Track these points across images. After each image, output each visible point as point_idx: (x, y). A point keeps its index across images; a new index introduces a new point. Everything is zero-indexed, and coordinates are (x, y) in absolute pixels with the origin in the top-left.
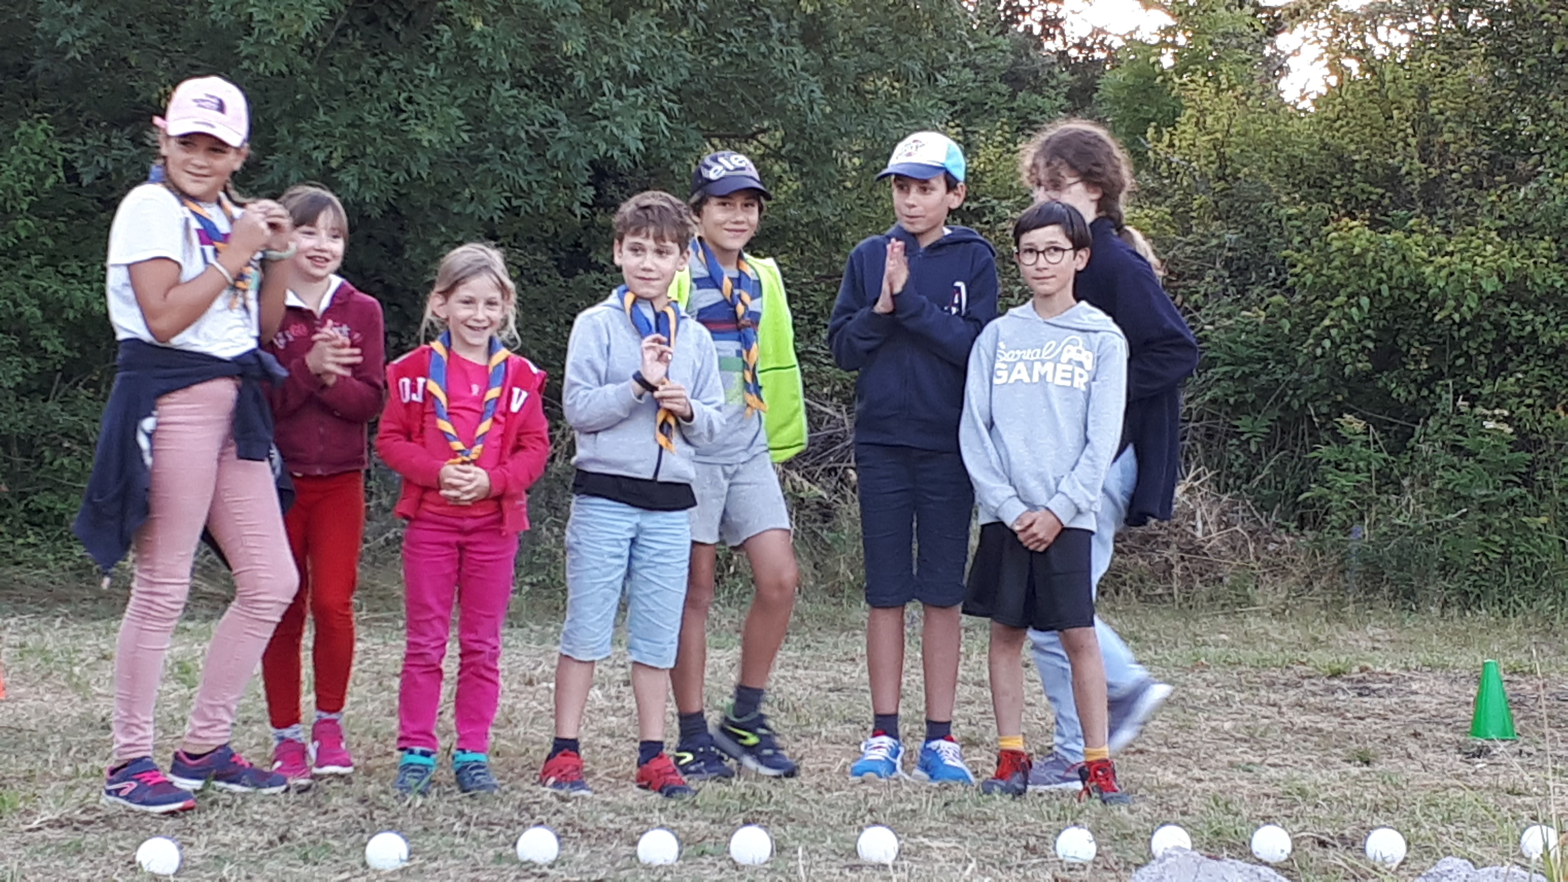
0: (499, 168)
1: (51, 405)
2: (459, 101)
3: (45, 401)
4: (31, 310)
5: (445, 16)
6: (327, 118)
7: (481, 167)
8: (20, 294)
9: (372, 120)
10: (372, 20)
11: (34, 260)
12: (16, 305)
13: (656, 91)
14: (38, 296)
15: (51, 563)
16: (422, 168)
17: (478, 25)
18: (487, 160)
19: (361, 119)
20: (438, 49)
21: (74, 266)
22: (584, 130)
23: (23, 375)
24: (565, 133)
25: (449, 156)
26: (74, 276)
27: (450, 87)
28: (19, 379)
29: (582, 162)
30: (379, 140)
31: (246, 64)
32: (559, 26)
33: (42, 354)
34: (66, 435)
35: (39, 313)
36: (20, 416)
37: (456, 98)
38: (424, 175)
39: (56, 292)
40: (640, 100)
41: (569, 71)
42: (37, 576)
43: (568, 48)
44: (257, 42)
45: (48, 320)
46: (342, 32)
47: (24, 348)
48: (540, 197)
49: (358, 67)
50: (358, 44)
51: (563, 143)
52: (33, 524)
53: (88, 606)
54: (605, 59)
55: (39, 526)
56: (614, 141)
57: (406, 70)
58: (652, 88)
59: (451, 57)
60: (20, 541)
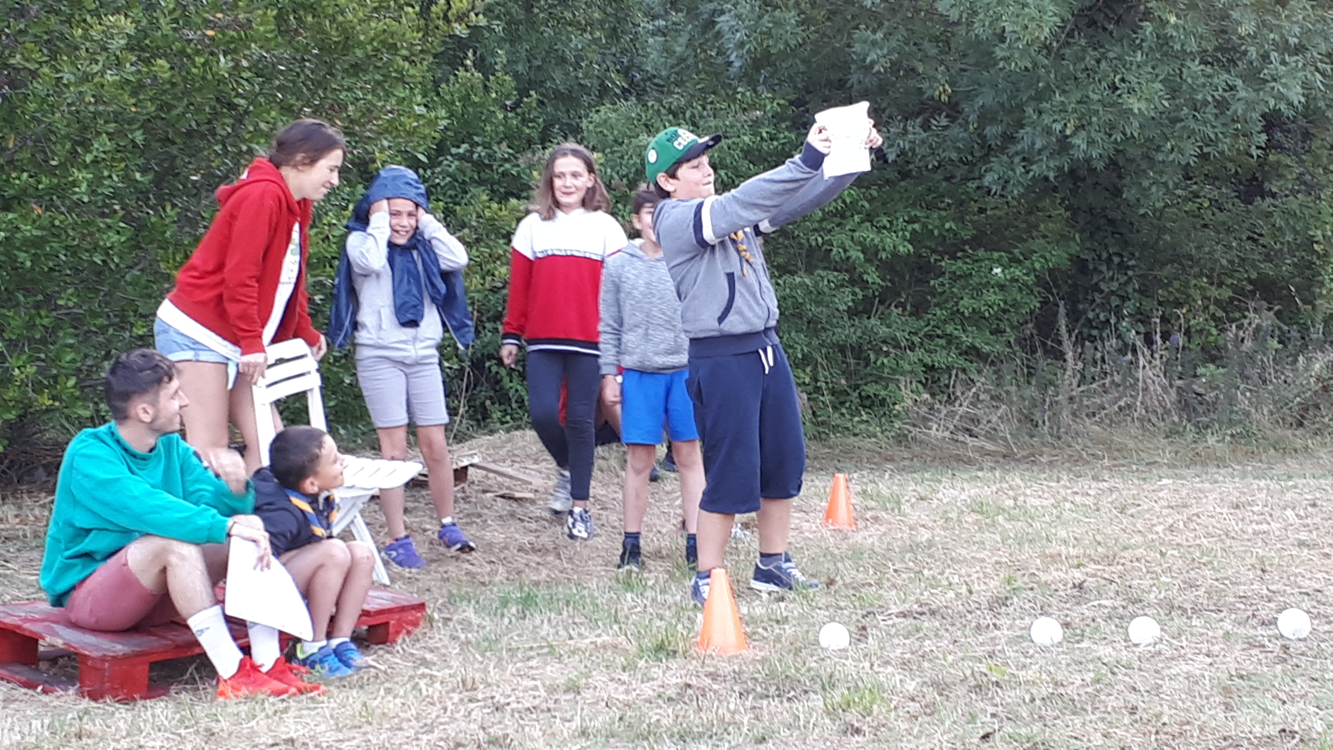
0: (1192, 124)
1: (873, 321)
2: (1161, 78)
3: (869, 318)
4: (856, 254)
5: (1147, 15)
6: (1063, 99)
7: (1179, 125)
8: (848, 243)
9: (1095, 97)
10: (1092, 23)
11: (857, 218)
12: (845, 251)
13: (1312, 57)
14: (860, 244)
15: (879, 434)
16: (1134, 128)
17: (1173, 20)
18: (1182, 120)
19: (1088, 97)
20: (1142, 40)
21: (885, 221)
22: (1257, 91)
23: (853, 301)
24: (1242, 94)
25: (1153, 118)
26: (885, 228)
27: (1153, 68)
28: (850, 304)
29: (1256, 115)
30: (1101, 112)
31: (1001, 65)
32: (1235, 15)
33: (864, 285)
34: (884, 342)
35: (862, 256)
36: (852, 330)
37: (1157, 75)
38: (1136, 135)
39: (873, 240)
40: (1300, 65)
41: (1243, 48)
42: (868, 443)
43: (1242, 31)
44: (1009, 47)
45: (868, 260)
46: (1070, 35)
47: (852, 282)
48: (1225, 145)
49: (1083, 59)
50: (1083, 42)
51: (1242, 102)
52: (864, 407)
53: (907, 463)
54: (1272, 36)
55: (870, 408)
56: (1281, 97)
57: (1119, 58)
58: (1309, 55)
59: (1153, 45)
60: (856, 419)
